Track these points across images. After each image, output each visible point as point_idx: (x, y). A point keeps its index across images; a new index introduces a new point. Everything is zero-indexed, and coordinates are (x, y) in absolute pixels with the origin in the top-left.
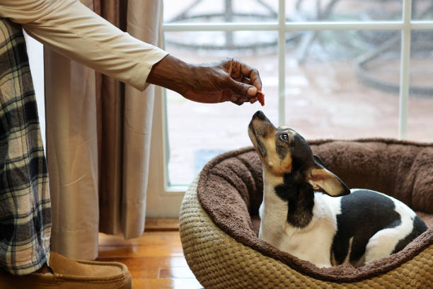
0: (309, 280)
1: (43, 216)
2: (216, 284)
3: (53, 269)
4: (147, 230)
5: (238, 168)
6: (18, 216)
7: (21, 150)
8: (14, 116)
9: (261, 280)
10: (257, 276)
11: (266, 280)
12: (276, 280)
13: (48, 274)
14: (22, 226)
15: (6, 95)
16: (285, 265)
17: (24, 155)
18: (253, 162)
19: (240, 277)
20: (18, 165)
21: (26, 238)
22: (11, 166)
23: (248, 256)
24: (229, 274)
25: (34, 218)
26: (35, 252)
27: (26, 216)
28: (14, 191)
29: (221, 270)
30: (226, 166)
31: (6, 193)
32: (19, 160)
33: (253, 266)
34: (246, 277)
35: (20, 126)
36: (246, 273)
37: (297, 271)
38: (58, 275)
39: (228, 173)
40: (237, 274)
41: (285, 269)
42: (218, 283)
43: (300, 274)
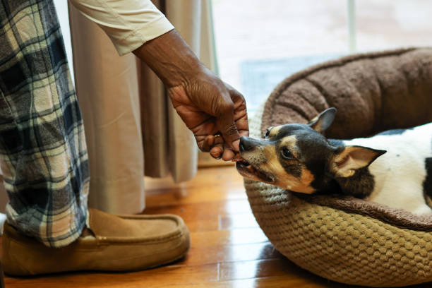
0: (408, 233)
1: (82, 172)
2: (294, 252)
3: (94, 231)
4: (200, 168)
5: (310, 94)
6: (52, 180)
7: (51, 101)
8: (39, 61)
9: (350, 243)
10: (343, 240)
11: (356, 243)
12: (369, 240)
13: (89, 238)
14: (58, 191)
15: (25, 34)
16: (376, 220)
17: (54, 106)
18: (326, 84)
19: (322, 243)
20: (48, 119)
21: (63, 205)
22: (39, 121)
23: (328, 217)
24: (308, 240)
25: (72, 180)
26: (74, 218)
27: (63, 179)
28: (44, 150)
29: (297, 236)
30: (295, 93)
31: (34, 153)
32: (48, 112)
33: (337, 228)
34: (330, 242)
35: (47, 71)
36: (329, 238)
37: (392, 224)
38: (100, 238)
39: (299, 101)
40: (319, 240)
41: (376, 224)
42: (297, 250)
43: (396, 228)
